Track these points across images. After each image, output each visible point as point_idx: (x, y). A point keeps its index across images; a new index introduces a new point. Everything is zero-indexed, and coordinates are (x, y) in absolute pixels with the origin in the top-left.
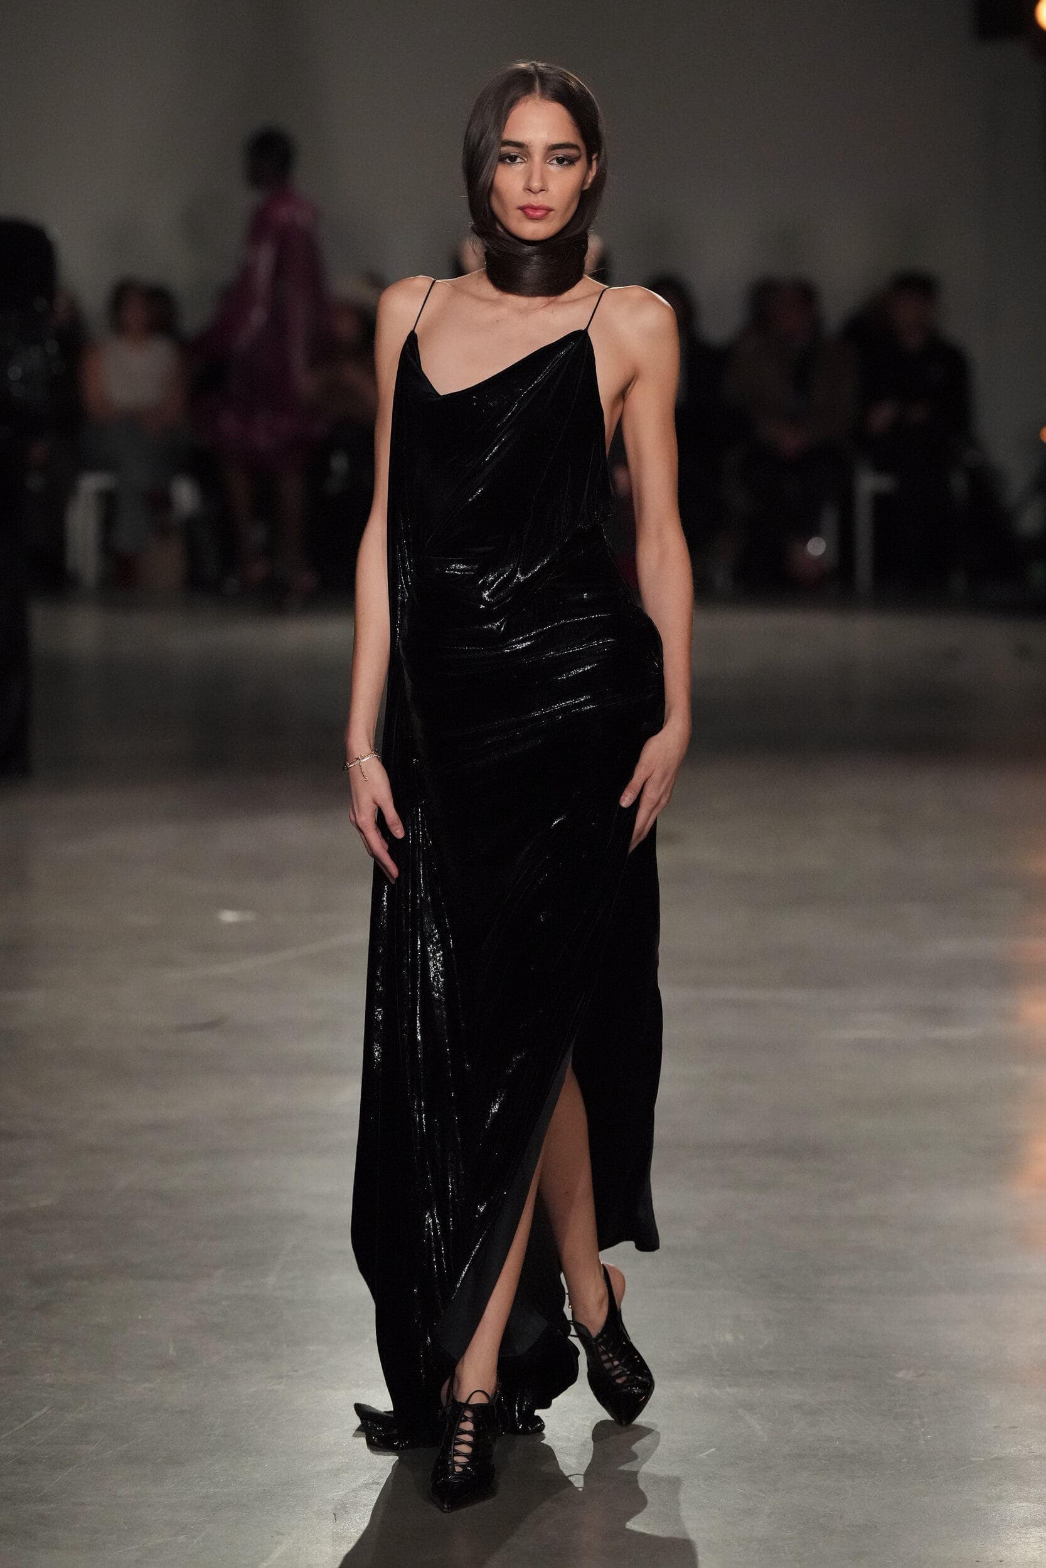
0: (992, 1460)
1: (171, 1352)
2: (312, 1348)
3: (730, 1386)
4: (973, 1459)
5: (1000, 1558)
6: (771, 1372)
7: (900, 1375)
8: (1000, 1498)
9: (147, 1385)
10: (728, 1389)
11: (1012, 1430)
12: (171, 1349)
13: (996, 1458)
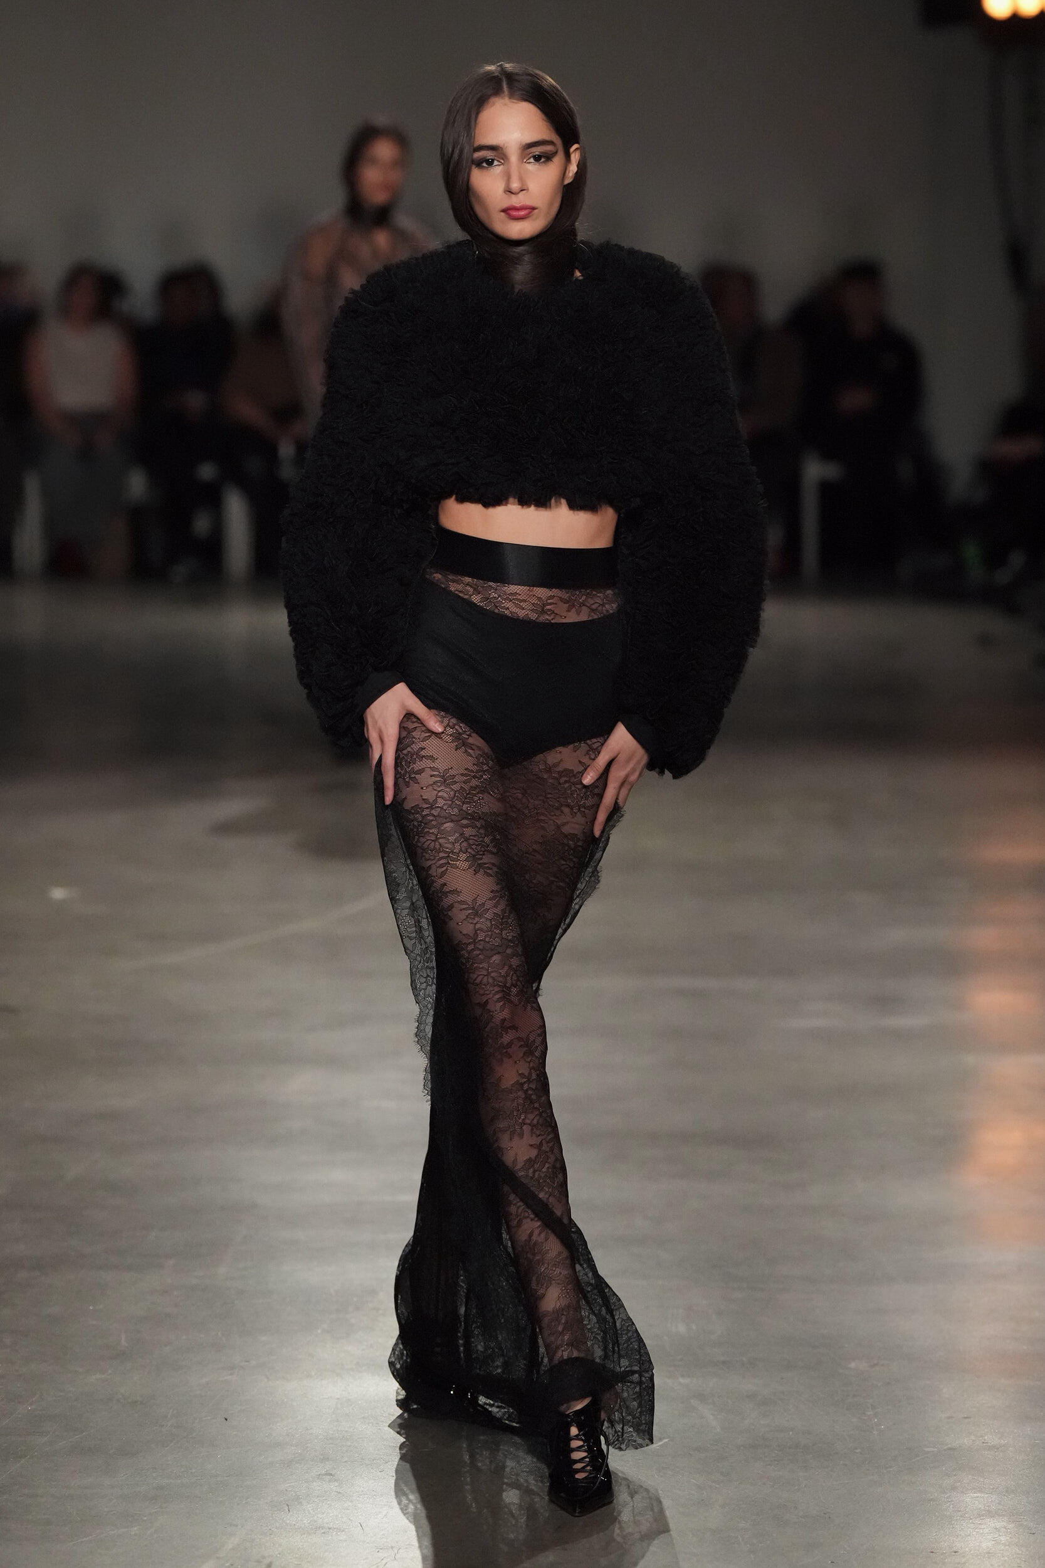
0: (945, 1450)
1: (123, 1342)
2: (264, 1338)
3: (683, 1376)
4: (926, 1449)
5: (955, 1549)
6: (724, 1362)
7: (853, 1365)
8: (954, 1488)
9: (98, 1376)
10: (681, 1380)
11: (967, 1420)
12: (123, 1339)
13: (950, 1449)
